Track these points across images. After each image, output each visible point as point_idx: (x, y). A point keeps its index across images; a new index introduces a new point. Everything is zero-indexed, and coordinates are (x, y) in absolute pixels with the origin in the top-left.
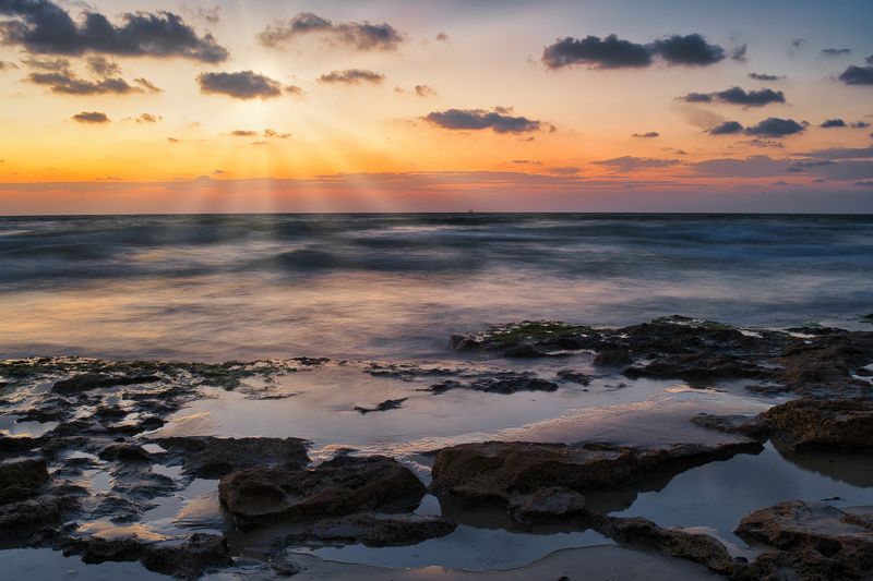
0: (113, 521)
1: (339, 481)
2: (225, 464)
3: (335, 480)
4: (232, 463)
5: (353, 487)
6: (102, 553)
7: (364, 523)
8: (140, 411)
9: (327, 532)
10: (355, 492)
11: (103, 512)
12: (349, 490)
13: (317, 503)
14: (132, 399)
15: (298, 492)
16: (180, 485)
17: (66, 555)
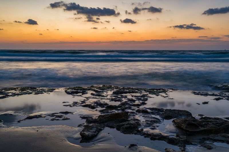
0: (151, 129)
1: (214, 124)
2: (171, 116)
3: (212, 124)
4: (173, 116)
5: (218, 126)
6: (155, 137)
7: (225, 137)
8: (138, 100)
9: (215, 138)
10: (219, 127)
11: (146, 126)
12: (217, 127)
13: (209, 129)
14: (134, 97)
15: (202, 126)
16: (162, 121)
17: (145, 137)
